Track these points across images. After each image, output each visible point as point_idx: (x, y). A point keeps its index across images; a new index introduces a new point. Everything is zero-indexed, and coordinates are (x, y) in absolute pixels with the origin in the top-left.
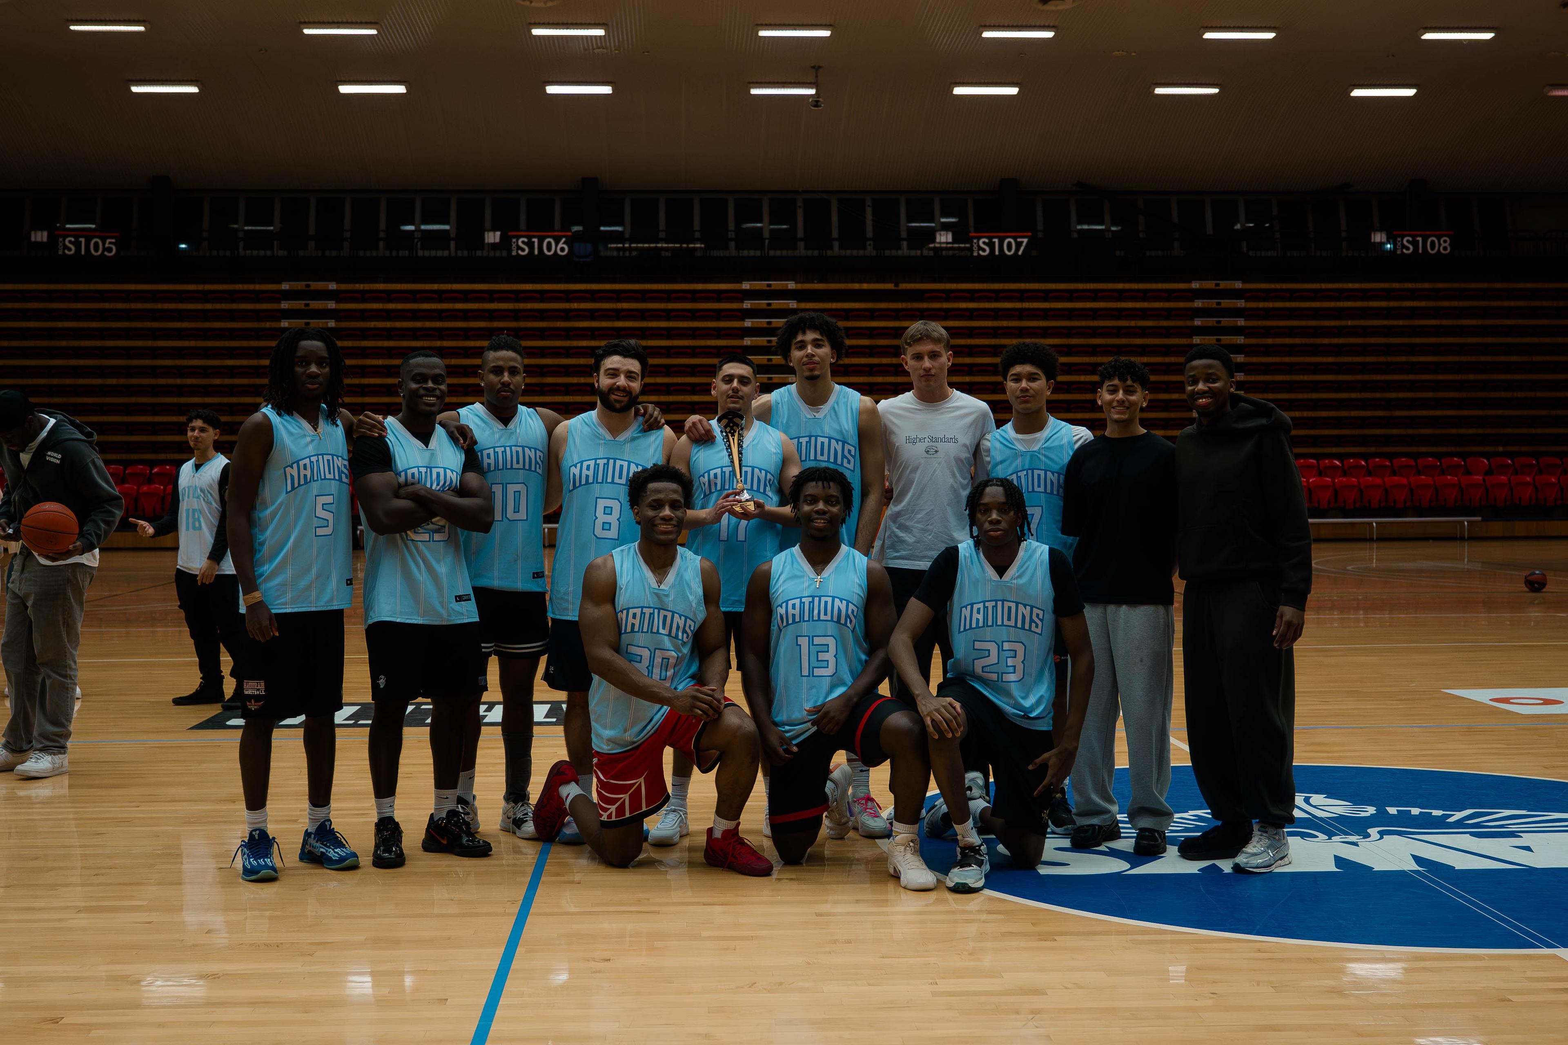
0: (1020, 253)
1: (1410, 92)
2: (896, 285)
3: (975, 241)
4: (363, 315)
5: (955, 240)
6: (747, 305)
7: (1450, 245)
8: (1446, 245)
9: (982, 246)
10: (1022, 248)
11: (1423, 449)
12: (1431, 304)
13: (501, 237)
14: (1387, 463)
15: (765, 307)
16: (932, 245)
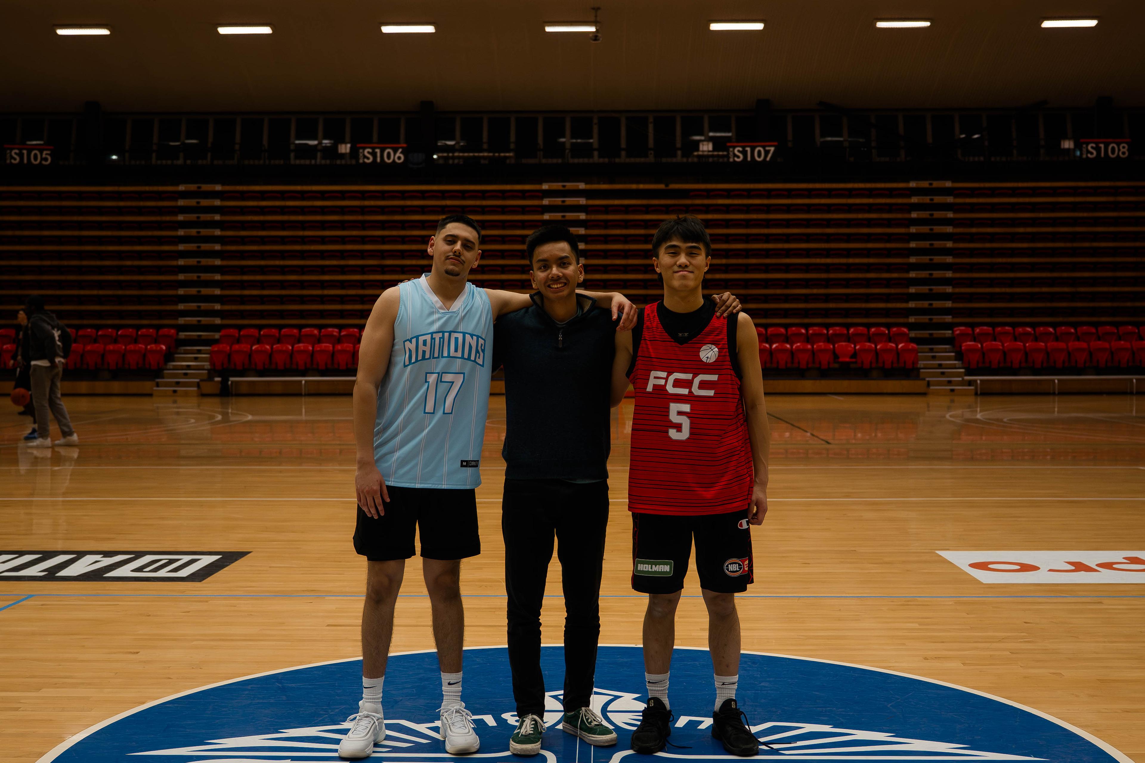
0: (768, 159)
1: (1092, 23)
2: (667, 185)
3: (731, 149)
4: (243, 211)
5: (714, 149)
6: (546, 202)
7: (1128, 150)
8: (1125, 150)
9: (737, 154)
10: (770, 155)
11: (1103, 319)
12: (1111, 199)
13: (351, 148)
14: (1073, 330)
15: (560, 203)
16: (696, 153)
